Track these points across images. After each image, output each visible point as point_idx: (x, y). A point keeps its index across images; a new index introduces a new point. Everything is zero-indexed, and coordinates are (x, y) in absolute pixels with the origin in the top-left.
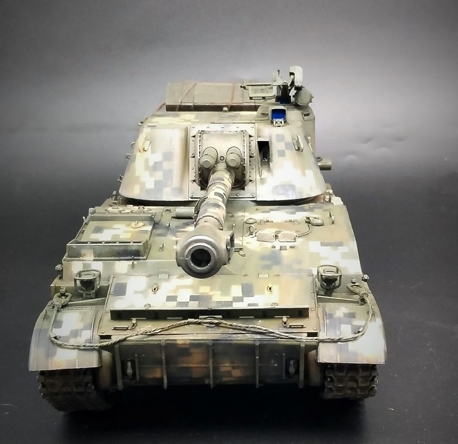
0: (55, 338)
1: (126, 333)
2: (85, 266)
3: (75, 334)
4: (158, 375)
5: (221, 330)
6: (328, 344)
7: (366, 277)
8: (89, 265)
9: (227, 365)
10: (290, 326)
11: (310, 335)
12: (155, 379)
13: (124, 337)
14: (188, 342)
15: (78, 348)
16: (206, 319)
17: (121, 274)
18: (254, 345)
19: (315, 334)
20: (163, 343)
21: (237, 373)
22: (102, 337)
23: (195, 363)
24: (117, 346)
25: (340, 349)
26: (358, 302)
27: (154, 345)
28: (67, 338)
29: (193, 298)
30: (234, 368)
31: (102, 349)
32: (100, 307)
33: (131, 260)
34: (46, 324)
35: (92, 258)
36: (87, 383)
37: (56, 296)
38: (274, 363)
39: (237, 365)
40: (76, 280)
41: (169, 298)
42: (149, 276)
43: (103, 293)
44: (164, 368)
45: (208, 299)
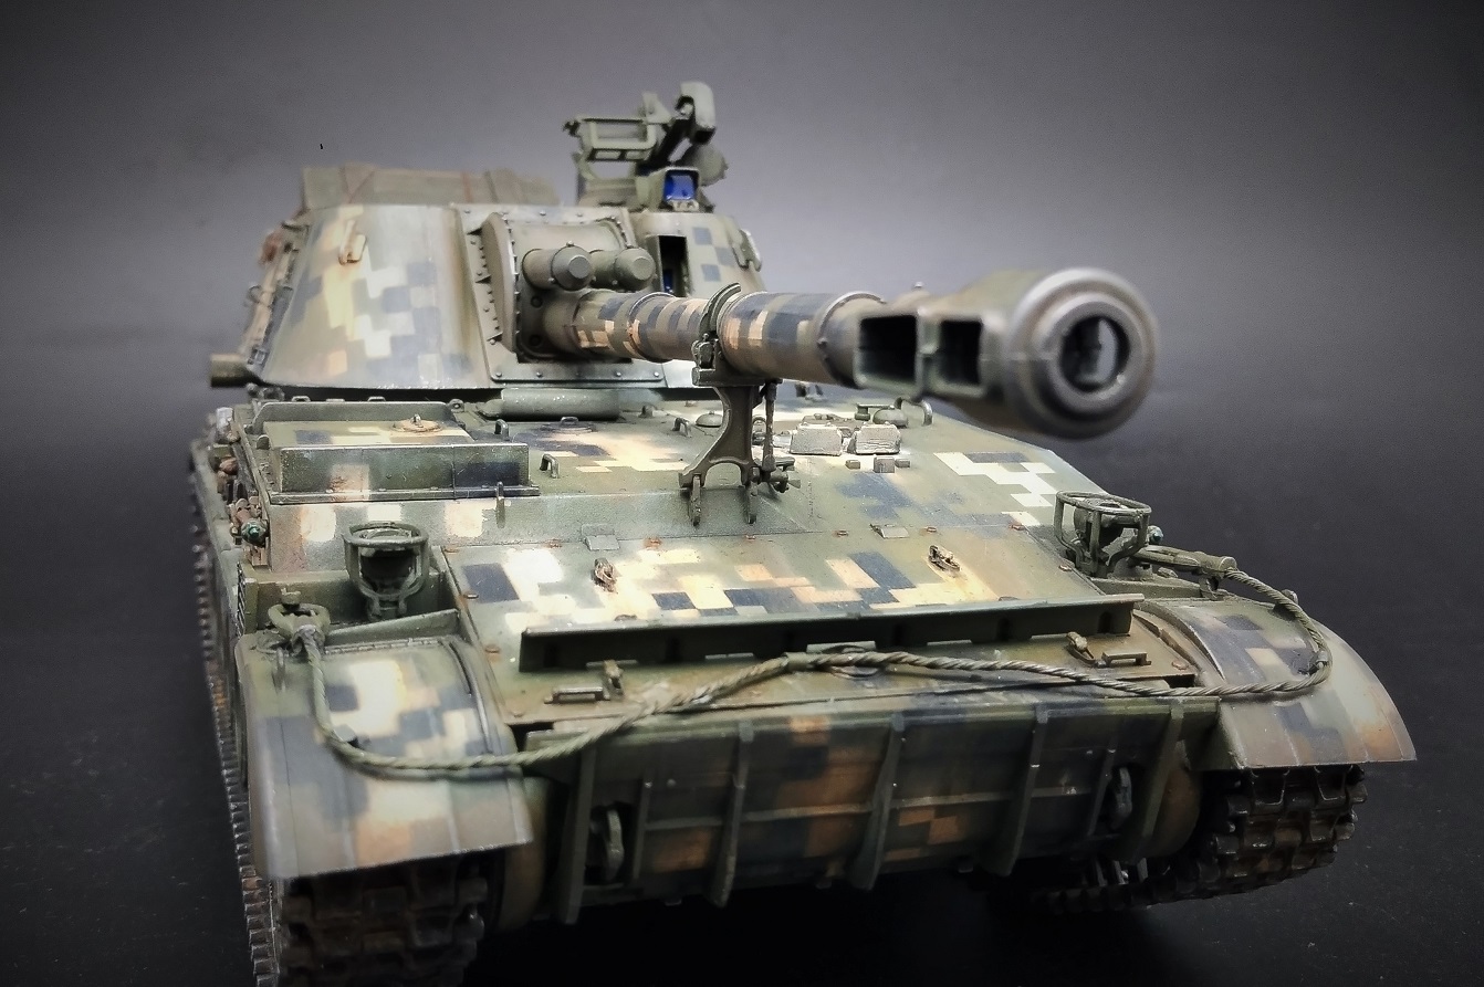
0: (354, 743)
1: (605, 707)
2: (342, 517)
3: (419, 724)
4: (695, 856)
5: (904, 686)
8: (360, 514)
9: (928, 800)
10: (1109, 660)
11: (1175, 682)
12: (686, 876)
13: (616, 723)
14: (827, 724)
16: (839, 650)
17: (464, 542)
19: (1188, 681)
20: (747, 734)
21: (946, 830)
22: (520, 733)
24: (590, 752)
25: (1288, 720)
28: (392, 743)
29: (738, 597)
30: (941, 811)
31: (529, 771)
32: (456, 639)
33: (492, 495)
34: (291, 703)
35: (367, 493)
36: (467, 909)
37: (275, 614)
38: (1069, 785)
39: (954, 800)
40: (355, 548)
41: (665, 601)
42: (556, 544)
43: (441, 595)
44: (735, 825)
45: (786, 597)
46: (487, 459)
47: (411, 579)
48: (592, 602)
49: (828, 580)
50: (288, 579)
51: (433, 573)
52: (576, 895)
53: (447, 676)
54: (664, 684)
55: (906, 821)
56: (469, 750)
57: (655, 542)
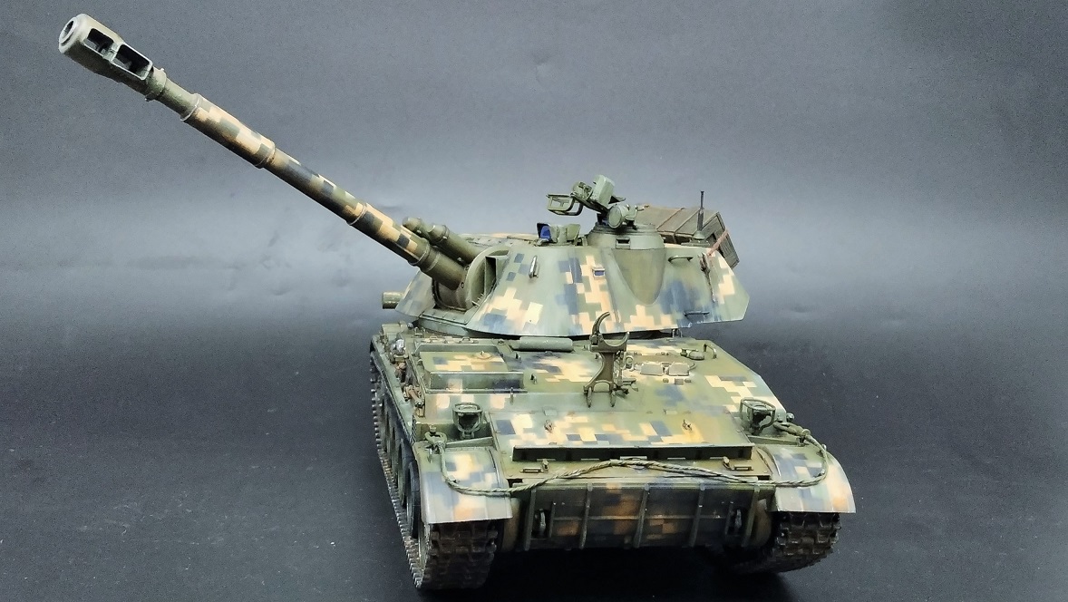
0: (455, 482)
1: (539, 475)
2: (452, 399)
3: (477, 477)
4: (573, 531)
6: (785, 489)
7: (791, 416)
8: (458, 398)
9: (660, 516)
10: (736, 468)
11: (761, 478)
12: (569, 537)
13: (542, 481)
14: (620, 487)
15: (486, 494)
17: (498, 410)
18: (699, 490)
19: (767, 478)
20: (590, 489)
21: (669, 529)
22: (511, 482)
23: (621, 515)
24: (534, 491)
25: (802, 494)
26: (796, 444)
27: (579, 490)
28: (467, 482)
29: (599, 437)
30: (666, 521)
31: (513, 495)
32: (491, 448)
33: (509, 392)
34: (434, 467)
35: (462, 390)
36: (490, 541)
37: (427, 435)
38: (717, 514)
39: (671, 517)
40: (457, 413)
41: (571, 438)
42: (532, 413)
43: (487, 431)
44: (586, 520)
45: (619, 438)
46: (507, 378)
47: (476, 425)
48: (542, 436)
49: (638, 431)
50: (432, 422)
51: (485, 422)
52: (529, 540)
53: (488, 462)
54: (564, 468)
55: (653, 524)
56: (493, 487)
57: (572, 413)
